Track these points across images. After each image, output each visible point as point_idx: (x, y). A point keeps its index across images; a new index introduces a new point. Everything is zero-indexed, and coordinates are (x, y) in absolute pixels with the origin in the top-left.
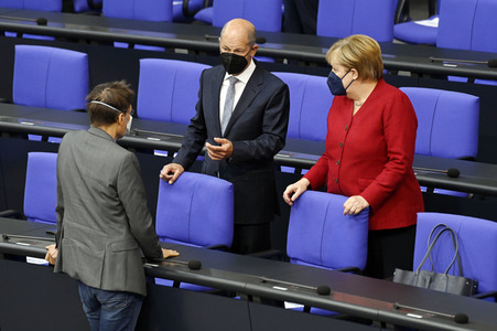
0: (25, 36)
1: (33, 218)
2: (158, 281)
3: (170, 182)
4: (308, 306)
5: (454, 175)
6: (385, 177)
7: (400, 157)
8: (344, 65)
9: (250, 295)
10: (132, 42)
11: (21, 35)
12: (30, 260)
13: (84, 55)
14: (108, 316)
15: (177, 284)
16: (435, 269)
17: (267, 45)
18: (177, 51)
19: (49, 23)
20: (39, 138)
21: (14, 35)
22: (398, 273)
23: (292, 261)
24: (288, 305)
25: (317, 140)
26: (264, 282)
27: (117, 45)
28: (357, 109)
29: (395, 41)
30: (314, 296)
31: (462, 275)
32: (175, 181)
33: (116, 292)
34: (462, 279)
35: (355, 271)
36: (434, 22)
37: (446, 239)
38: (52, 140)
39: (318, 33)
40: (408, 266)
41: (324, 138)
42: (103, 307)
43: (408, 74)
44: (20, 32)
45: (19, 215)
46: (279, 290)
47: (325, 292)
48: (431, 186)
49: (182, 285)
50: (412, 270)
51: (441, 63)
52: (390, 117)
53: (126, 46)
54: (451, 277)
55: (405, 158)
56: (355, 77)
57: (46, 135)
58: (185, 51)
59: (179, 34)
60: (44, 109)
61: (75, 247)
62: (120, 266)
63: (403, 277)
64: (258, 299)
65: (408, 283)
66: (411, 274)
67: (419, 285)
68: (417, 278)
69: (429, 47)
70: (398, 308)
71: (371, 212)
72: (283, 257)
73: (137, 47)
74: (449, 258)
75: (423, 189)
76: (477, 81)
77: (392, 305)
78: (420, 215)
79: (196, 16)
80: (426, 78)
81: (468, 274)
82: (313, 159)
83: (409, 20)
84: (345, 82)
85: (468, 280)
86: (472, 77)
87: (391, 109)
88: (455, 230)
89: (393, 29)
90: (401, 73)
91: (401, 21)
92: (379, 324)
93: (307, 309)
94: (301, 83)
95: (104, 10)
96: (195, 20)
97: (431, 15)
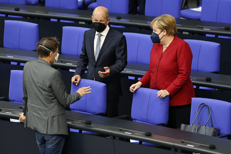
0: (9, 16)
1: (13, 101)
2: (72, 130)
3: (76, 84)
4: (141, 141)
5: (209, 80)
6: (177, 81)
7: (184, 72)
8: (160, 28)
9: (114, 136)
10: (59, 19)
11: (7, 16)
12: (12, 120)
13: (37, 25)
14: (49, 146)
15: (80, 131)
16: (200, 124)
17: (122, 20)
18: (80, 23)
19: (20, 10)
20: (16, 63)
21: (4, 15)
22: (183, 126)
23: (133, 120)
24: (132, 141)
25: (145, 64)
26: (121, 130)
27: (52, 20)
28: (164, 49)
29: (181, 18)
30: (144, 136)
31: (213, 127)
32: (79, 84)
33: (54, 135)
34: (212, 129)
35: (163, 125)
36: (199, 9)
37: (205, 110)
38: (22, 64)
39: (146, 15)
40: (188, 123)
41: (149, 63)
42: (47, 142)
43: (187, 33)
44: (7, 14)
45: (7, 99)
46: (128, 134)
47: (149, 135)
48: (198, 85)
49: (83, 131)
50: (189, 124)
51: (203, 28)
52: (180, 53)
53: (56, 20)
54: (207, 127)
55: (187, 72)
56: (165, 34)
57: (19, 62)
58: (84, 23)
59: (81, 15)
60: (18, 50)
61: (33, 116)
62: (55, 123)
63: (185, 127)
64: (118, 138)
65: (187, 130)
66: (189, 126)
67: (193, 131)
68: (191, 128)
69: (197, 21)
70: (183, 142)
71: (170, 97)
72: (129, 118)
73: (61, 21)
74: (206, 118)
75: (195, 87)
76: (219, 37)
77: (180, 141)
78: (193, 99)
79: (89, 6)
80: (195, 35)
81: (215, 126)
82: (143, 73)
83: (188, 8)
84: (160, 36)
85: (215, 129)
86: (217, 35)
87: (181, 50)
88: (209, 106)
89: (180, 12)
90: (184, 33)
91: (184, 9)
92: (174, 150)
93: (140, 143)
94: (138, 38)
95: (46, 4)
96: (88, 8)
97: (198, 6)
